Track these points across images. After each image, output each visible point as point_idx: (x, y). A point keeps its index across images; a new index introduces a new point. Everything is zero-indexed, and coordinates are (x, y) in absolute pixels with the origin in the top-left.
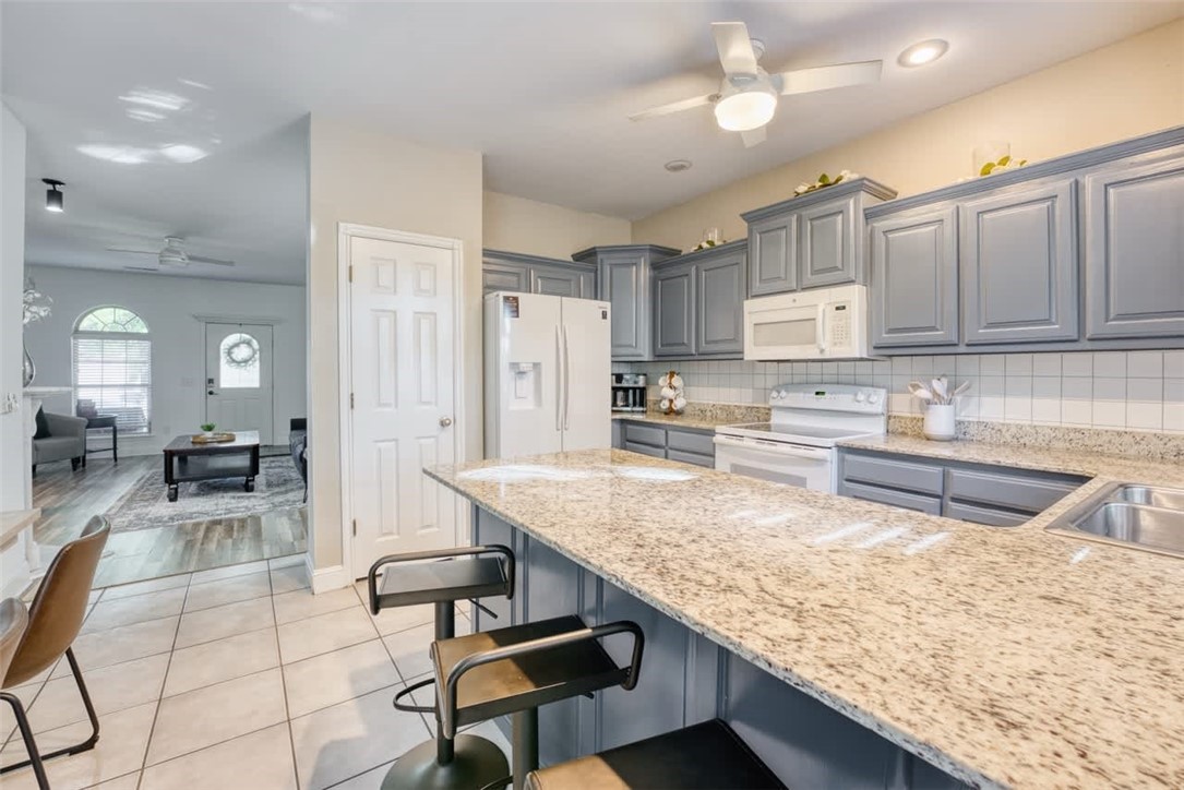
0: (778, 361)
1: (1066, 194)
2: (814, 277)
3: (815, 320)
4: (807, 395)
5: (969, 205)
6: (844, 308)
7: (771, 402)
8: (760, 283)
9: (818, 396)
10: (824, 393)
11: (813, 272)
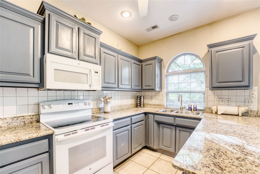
1: (130, 62)
2: (85, 57)
3: (87, 74)
4: (64, 105)
5: (119, 56)
6: (97, 73)
7: (42, 111)
8: (56, 47)
9: (71, 105)
10: (72, 104)
11: (85, 55)
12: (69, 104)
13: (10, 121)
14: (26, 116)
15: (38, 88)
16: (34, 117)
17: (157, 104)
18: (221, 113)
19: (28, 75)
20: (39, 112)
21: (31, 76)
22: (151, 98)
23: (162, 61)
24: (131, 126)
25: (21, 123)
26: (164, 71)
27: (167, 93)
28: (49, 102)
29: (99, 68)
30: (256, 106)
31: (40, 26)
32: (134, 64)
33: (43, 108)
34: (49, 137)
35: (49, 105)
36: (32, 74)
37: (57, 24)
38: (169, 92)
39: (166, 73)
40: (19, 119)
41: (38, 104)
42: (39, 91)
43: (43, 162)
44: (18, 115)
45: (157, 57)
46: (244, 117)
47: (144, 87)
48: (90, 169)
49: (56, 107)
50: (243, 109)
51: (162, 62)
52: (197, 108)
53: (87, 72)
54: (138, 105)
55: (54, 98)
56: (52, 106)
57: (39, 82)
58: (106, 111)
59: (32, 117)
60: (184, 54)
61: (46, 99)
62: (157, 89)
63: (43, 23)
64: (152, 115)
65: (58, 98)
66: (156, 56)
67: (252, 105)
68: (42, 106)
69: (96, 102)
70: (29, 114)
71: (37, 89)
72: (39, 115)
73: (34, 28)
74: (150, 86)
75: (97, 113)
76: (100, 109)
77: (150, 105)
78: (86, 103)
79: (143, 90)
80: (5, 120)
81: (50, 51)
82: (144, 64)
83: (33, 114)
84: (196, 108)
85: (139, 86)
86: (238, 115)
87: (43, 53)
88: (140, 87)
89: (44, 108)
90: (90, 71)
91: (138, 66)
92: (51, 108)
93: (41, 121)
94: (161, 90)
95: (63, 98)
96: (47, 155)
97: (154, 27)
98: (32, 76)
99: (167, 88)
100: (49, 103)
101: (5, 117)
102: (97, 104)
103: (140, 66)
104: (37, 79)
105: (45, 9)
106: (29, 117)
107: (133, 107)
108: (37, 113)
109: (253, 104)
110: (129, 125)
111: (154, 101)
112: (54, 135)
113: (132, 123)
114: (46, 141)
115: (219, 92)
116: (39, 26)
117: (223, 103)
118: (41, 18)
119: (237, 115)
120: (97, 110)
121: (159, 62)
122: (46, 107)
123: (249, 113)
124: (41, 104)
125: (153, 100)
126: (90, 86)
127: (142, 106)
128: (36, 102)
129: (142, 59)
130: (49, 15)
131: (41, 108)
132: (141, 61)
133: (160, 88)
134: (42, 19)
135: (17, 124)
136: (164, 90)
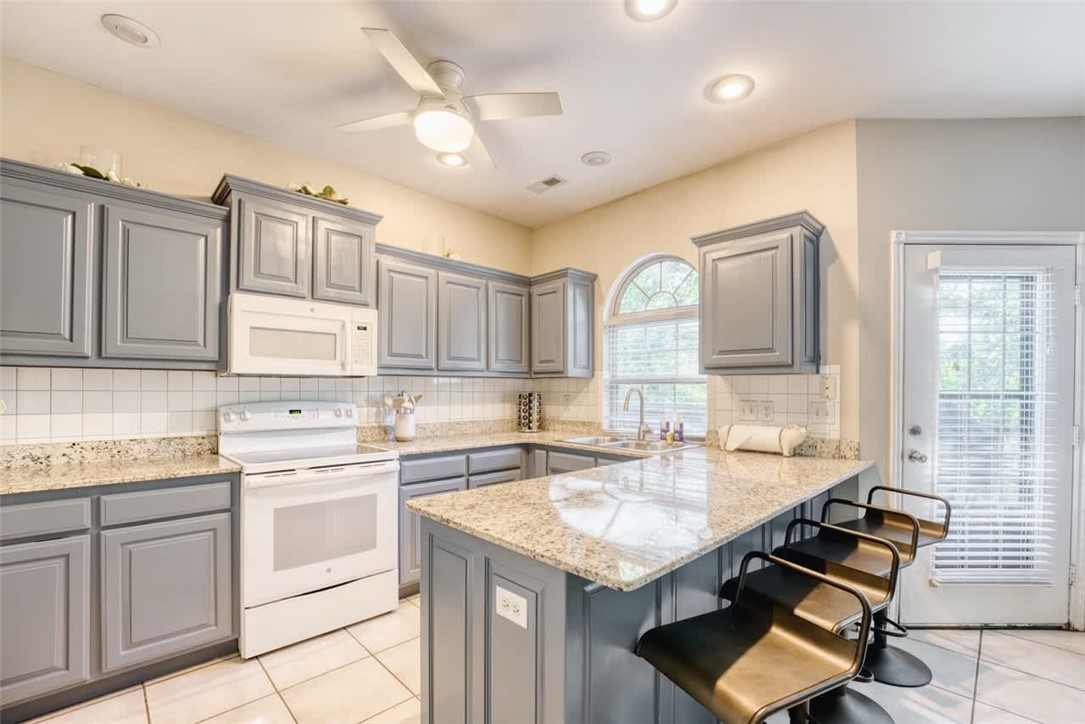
0: (261, 376)
1: (483, 288)
2: (330, 290)
3: (335, 335)
4: (279, 414)
5: (442, 274)
6: (365, 329)
7: (224, 427)
8: (255, 276)
9: (294, 415)
10: (300, 411)
11: (329, 285)
12: (291, 412)
13: (153, 446)
14: (187, 437)
15: (216, 371)
16: (206, 441)
17: (582, 420)
18: (735, 447)
19: (195, 343)
20: (216, 430)
21: (199, 345)
22: (567, 400)
23: (595, 280)
24: (468, 480)
25: (176, 454)
26: (603, 313)
27: (614, 385)
28: (241, 405)
29: (370, 316)
30: (837, 426)
31: (219, 231)
32: (499, 295)
33: (225, 419)
34: (234, 478)
35: (240, 414)
36: (201, 342)
37: (257, 219)
38: (619, 382)
39: (610, 318)
40: (172, 443)
41: (216, 411)
42: (220, 379)
43: (218, 531)
44: (171, 435)
45: (570, 271)
46: (798, 460)
47: (537, 366)
48: (329, 570)
49: (257, 420)
50: (793, 436)
51: (596, 283)
52: (685, 434)
53: (335, 329)
54: (523, 422)
55: (256, 396)
56: (248, 415)
57: (217, 358)
58: (401, 434)
59: (200, 440)
60: (660, 259)
61: (234, 398)
62: (572, 371)
63: (227, 220)
64: (544, 452)
65: (265, 396)
66: (566, 266)
67: (824, 424)
68: (225, 415)
69: (374, 409)
70: (196, 434)
71: (213, 373)
72: (217, 436)
73: (206, 237)
74: (551, 361)
75: (375, 441)
76: (386, 430)
77: (563, 423)
78: (339, 410)
79: (535, 373)
80: (143, 445)
81: (241, 287)
82: (536, 290)
83: (204, 433)
84: (681, 433)
85: (520, 362)
86: (780, 454)
87: (226, 291)
88: (523, 364)
89: (228, 421)
90: (343, 326)
91: (518, 298)
92: (244, 419)
93: (221, 451)
94: (593, 376)
95: (277, 395)
96: (226, 516)
97: (552, 182)
98: (202, 344)
99: (613, 367)
100: (241, 408)
101: (144, 436)
102: (378, 414)
103: (524, 300)
104: (212, 352)
105: (230, 190)
106: (194, 441)
107: (506, 429)
108: (214, 433)
109: (829, 421)
110: (461, 476)
111: (574, 412)
112: (242, 475)
113: (470, 472)
114: (226, 486)
115: (743, 381)
116: (216, 232)
117: (753, 417)
118: (222, 210)
119: (775, 453)
120: (377, 432)
121: (584, 285)
122: (233, 417)
123: (818, 447)
124: (222, 410)
125: (571, 407)
126: (343, 365)
127: (534, 425)
128: (212, 404)
129: (531, 276)
130: (240, 201)
131: (222, 419)
132: (527, 282)
133: (588, 368)
134: (225, 213)
135: (167, 455)
136: (604, 375)
